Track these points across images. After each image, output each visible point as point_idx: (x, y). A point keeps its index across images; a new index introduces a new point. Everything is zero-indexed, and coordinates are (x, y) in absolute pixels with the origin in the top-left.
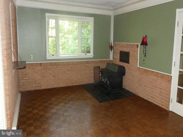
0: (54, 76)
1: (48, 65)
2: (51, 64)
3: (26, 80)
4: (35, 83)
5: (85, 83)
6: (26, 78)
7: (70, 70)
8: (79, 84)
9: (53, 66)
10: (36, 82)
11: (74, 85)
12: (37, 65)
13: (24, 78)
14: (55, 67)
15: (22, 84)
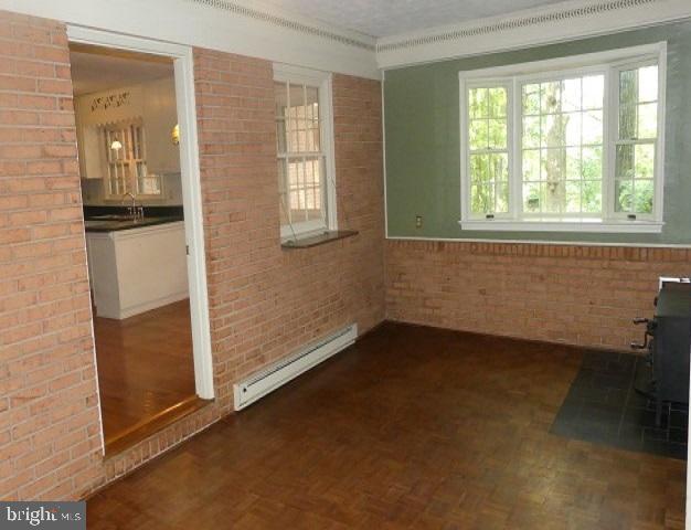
0: (482, 292)
1: (462, 248)
2: (474, 247)
3: (401, 289)
4: (425, 306)
5: (609, 346)
6: (402, 285)
7: (542, 278)
8: (582, 345)
9: (478, 254)
10: (428, 303)
11: (560, 340)
12: (431, 248)
13: (397, 285)
14: (487, 259)
15: (390, 300)
